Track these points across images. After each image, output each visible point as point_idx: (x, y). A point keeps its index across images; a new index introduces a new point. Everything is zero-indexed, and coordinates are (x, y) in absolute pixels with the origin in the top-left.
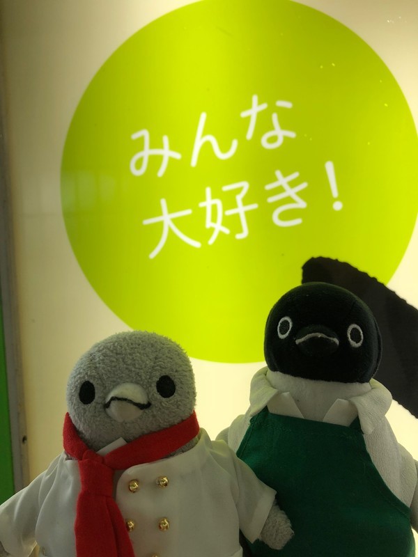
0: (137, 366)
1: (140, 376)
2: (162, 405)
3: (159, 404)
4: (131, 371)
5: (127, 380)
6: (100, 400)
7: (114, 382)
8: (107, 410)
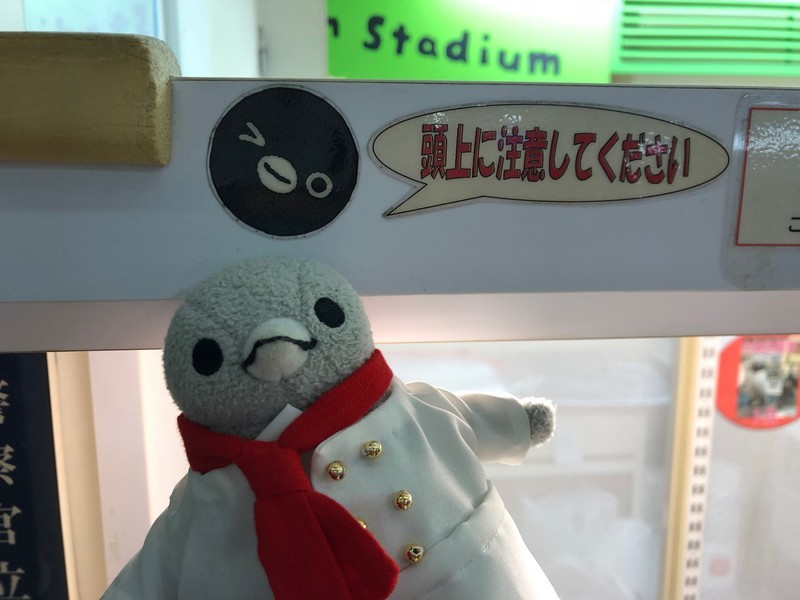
0: (276, 293)
1: (287, 305)
2: (333, 340)
3: (328, 338)
4: (269, 302)
5: (270, 315)
6: (234, 358)
7: (247, 325)
8: (252, 369)
